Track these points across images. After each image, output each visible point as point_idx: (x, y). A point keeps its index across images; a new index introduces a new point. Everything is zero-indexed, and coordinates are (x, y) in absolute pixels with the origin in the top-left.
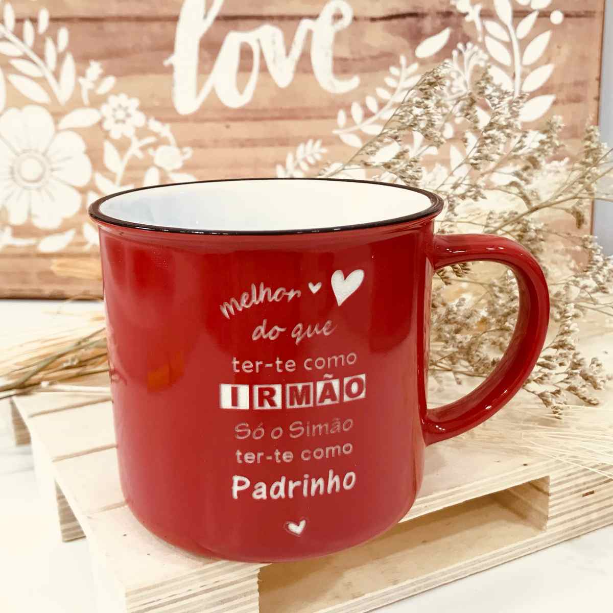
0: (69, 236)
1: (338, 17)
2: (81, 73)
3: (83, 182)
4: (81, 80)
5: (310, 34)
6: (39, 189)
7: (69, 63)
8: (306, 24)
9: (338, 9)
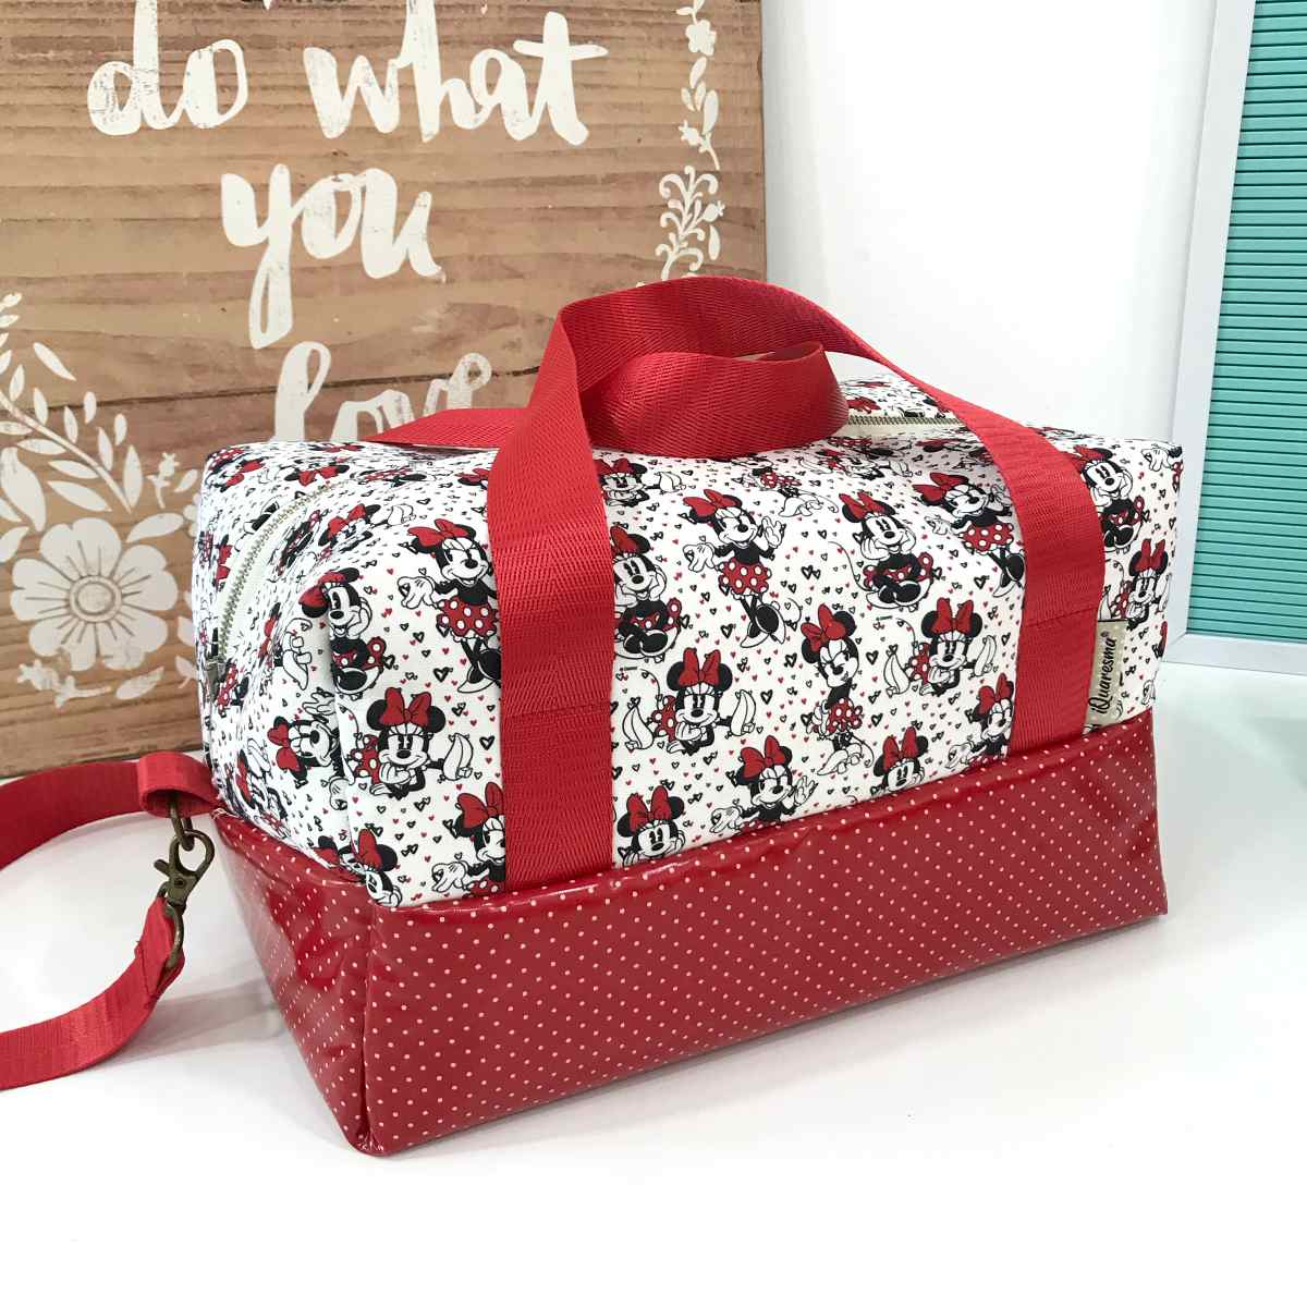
0: (157, 676)
1: (474, 374)
2: (150, 470)
3: (168, 603)
4: (151, 477)
5: (443, 395)
6: (107, 622)
7: (132, 459)
8: (437, 384)
9: (475, 364)
